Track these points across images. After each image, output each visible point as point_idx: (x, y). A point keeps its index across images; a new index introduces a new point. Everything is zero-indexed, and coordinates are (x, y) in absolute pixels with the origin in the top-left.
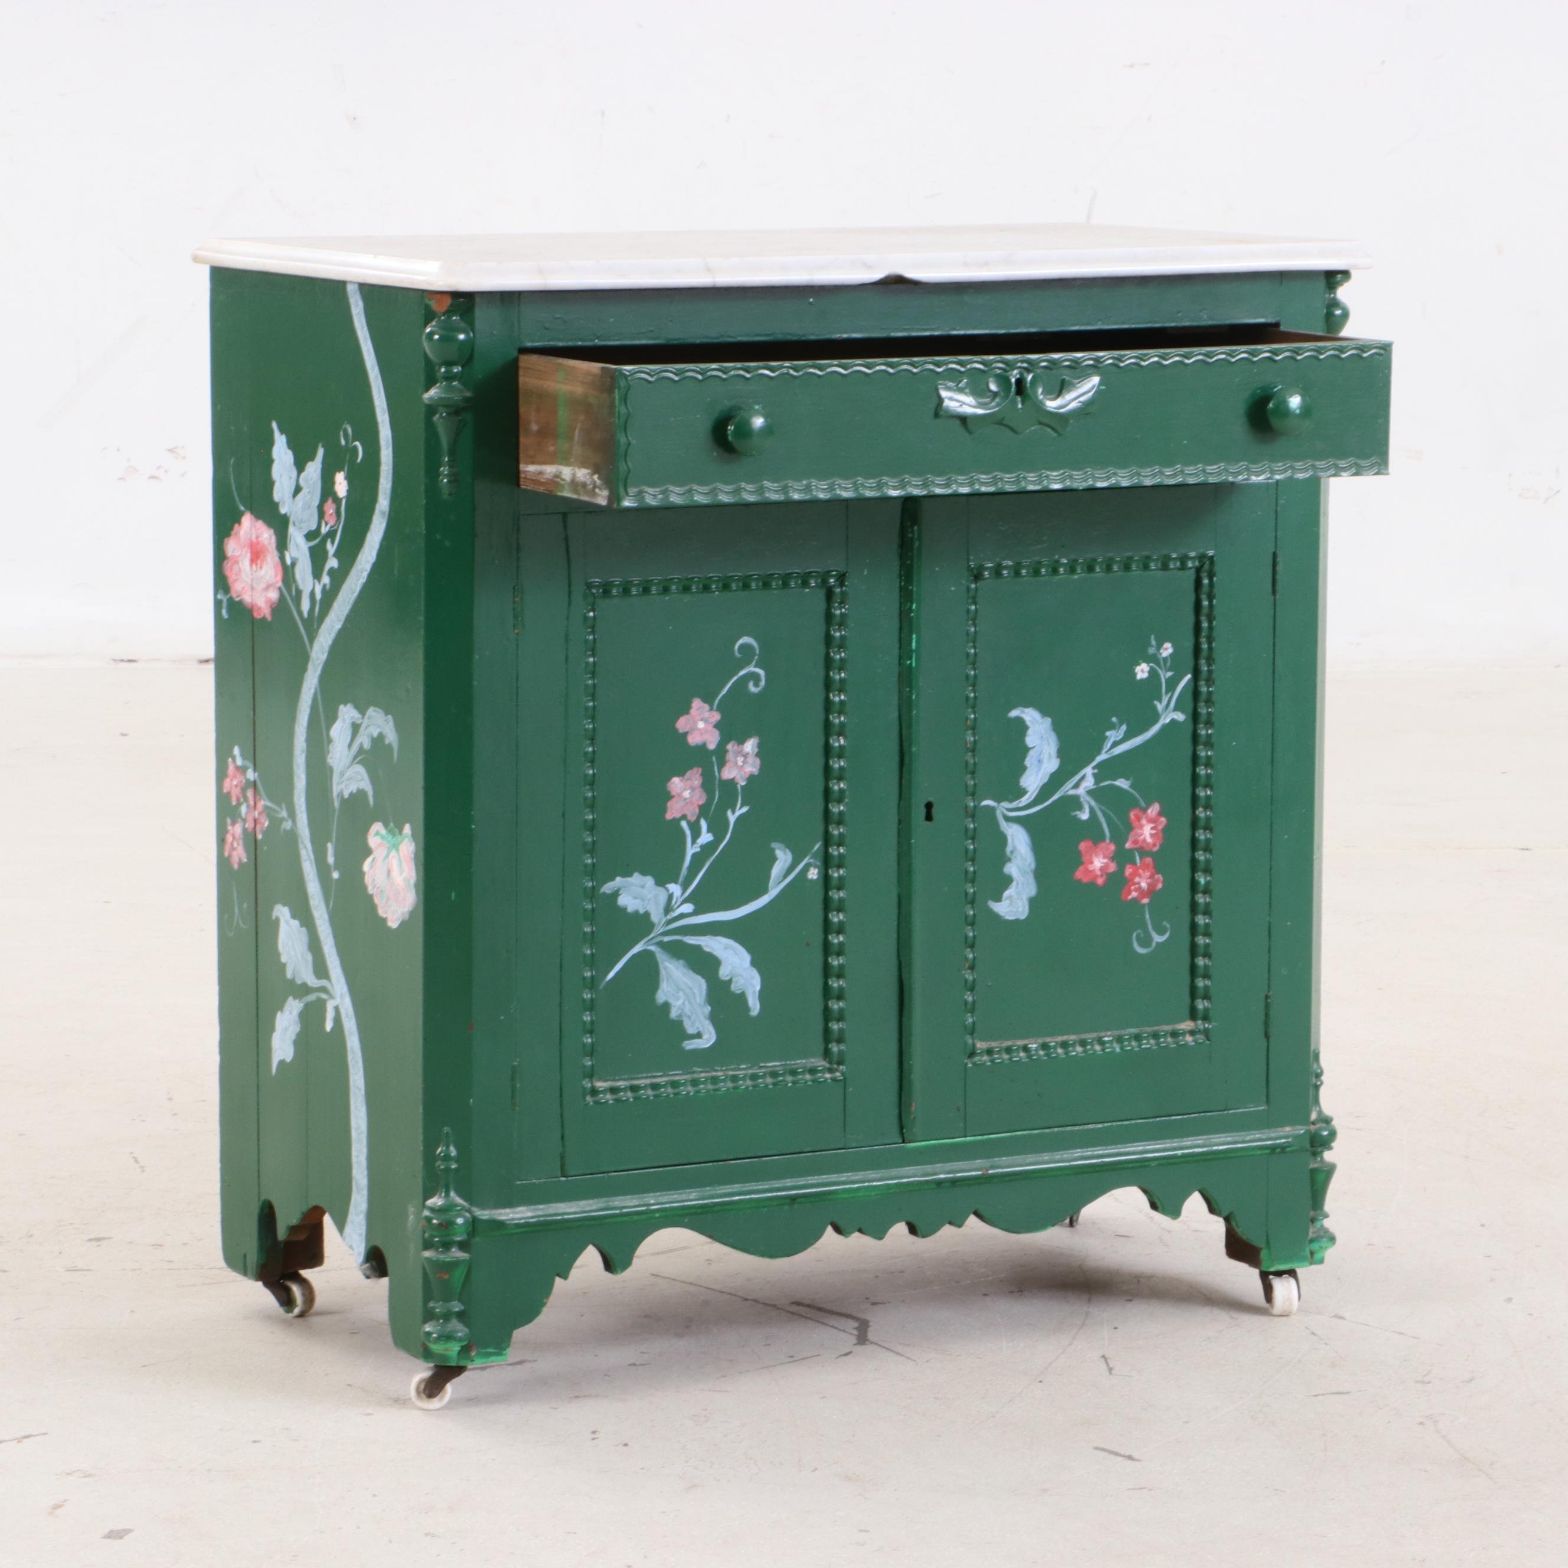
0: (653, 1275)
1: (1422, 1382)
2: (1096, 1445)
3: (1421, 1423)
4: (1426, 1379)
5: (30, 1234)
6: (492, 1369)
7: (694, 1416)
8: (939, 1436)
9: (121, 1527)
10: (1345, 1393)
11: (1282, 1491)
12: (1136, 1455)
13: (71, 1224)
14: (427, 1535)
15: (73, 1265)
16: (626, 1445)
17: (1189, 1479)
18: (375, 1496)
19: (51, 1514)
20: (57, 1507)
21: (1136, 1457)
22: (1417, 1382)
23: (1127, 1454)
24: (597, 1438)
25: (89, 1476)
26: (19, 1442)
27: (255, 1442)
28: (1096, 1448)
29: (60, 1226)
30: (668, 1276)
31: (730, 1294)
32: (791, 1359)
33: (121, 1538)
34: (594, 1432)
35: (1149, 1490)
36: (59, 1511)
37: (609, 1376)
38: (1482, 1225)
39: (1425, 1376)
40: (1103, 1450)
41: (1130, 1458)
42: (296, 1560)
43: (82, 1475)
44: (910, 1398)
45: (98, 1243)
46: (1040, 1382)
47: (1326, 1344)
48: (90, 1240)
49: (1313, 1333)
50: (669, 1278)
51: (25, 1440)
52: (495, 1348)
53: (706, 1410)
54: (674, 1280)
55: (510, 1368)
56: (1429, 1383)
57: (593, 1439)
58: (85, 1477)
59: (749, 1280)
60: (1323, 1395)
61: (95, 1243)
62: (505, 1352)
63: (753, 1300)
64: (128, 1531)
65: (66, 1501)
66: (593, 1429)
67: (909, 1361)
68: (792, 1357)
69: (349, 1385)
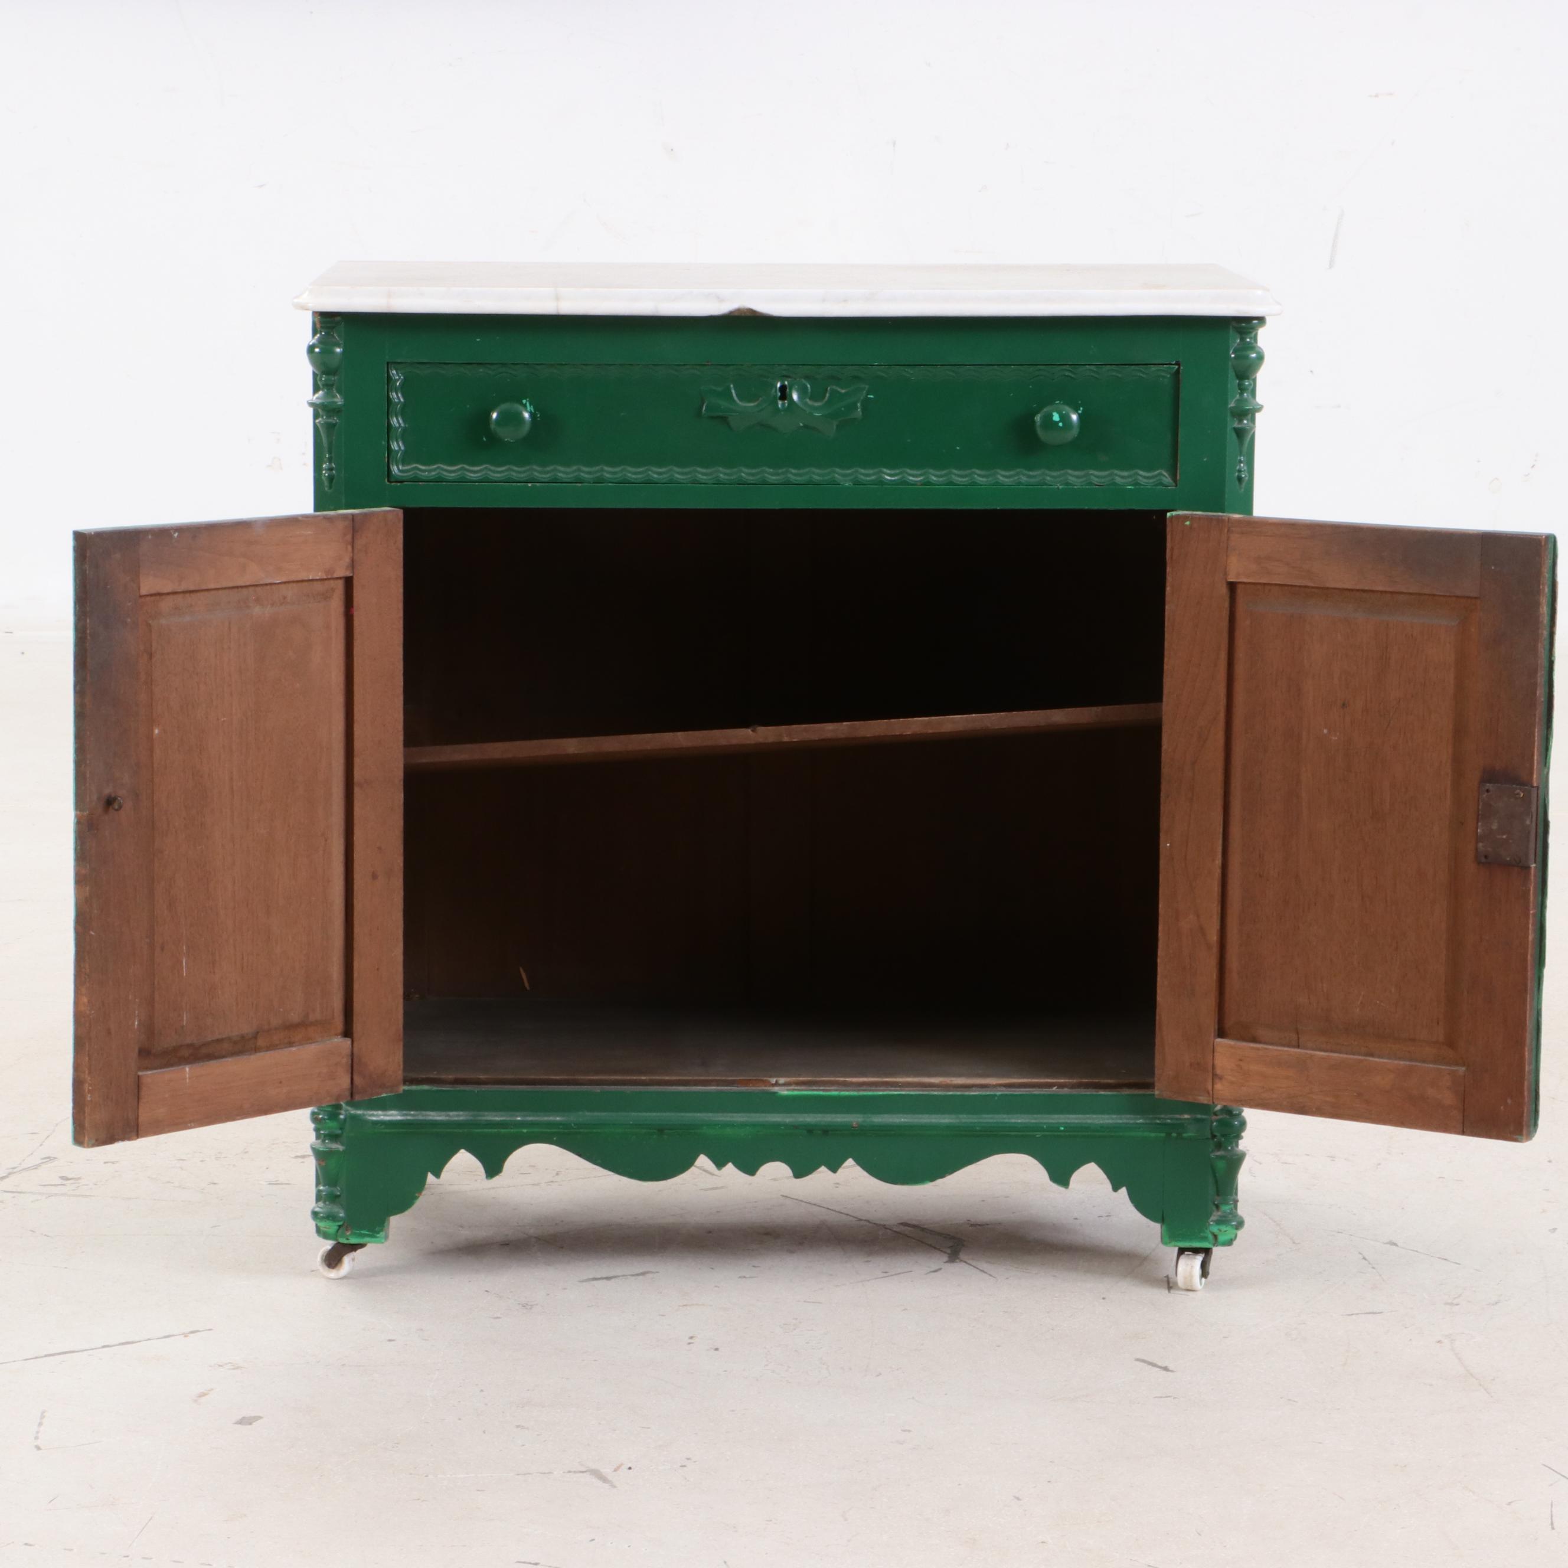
0: (783, 1196)
1: (1451, 1304)
2: (1138, 1357)
3: (1439, 1342)
4: (1455, 1302)
5: (246, 1151)
6: (616, 1280)
7: (784, 1324)
8: (999, 1346)
9: (253, 1414)
10: (1379, 1313)
11: (1295, 1401)
12: (1171, 1367)
13: (284, 1142)
14: (518, 1427)
15: (276, 1179)
16: (717, 1349)
17: (1212, 1389)
18: (482, 1391)
19: (195, 1401)
20: (202, 1395)
21: (1171, 1369)
22: (1447, 1304)
23: (1164, 1365)
24: (692, 1343)
25: (237, 1368)
26: (185, 1336)
27: (390, 1340)
28: (1138, 1360)
29: (273, 1144)
30: (796, 1198)
31: (847, 1215)
32: (885, 1275)
33: (250, 1424)
34: (691, 1338)
35: (1174, 1398)
36: (203, 1400)
37: (718, 1287)
38: (1550, 1161)
39: (1455, 1298)
40: (1144, 1361)
41: (1166, 1369)
42: (397, 1447)
43: (232, 1367)
44: (983, 1311)
45: (302, 1160)
46: (1104, 1299)
47: (1373, 1268)
48: (297, 1157)
49: (1364, 1258)
50: (796, 1199)
51: (192, 1335)
52: (368, 1231)
53: (796, 1319)
54: (801, 1201)
55: (633, 1278)
56: (1457, 1305)
57: (689, 1343)
58: (234, 1369)
59: (868, 1202)
60: (1357, 1314)
61: (301, 1160)
62: (378, 1235)
63: (865, 1220)
64: (257, 1418)
65: (212, 1389)
66: (691, 1335)
67: (990, 1277)
68: (886, 1272)
69: (487, 1291)
